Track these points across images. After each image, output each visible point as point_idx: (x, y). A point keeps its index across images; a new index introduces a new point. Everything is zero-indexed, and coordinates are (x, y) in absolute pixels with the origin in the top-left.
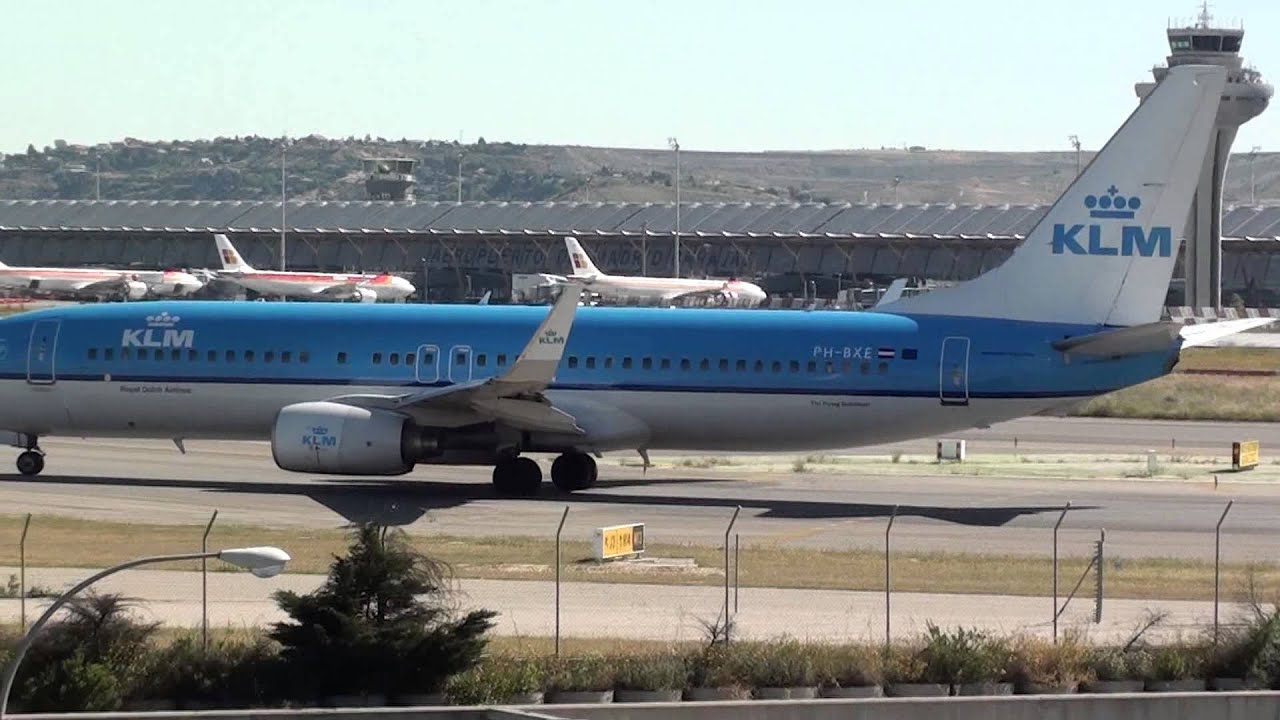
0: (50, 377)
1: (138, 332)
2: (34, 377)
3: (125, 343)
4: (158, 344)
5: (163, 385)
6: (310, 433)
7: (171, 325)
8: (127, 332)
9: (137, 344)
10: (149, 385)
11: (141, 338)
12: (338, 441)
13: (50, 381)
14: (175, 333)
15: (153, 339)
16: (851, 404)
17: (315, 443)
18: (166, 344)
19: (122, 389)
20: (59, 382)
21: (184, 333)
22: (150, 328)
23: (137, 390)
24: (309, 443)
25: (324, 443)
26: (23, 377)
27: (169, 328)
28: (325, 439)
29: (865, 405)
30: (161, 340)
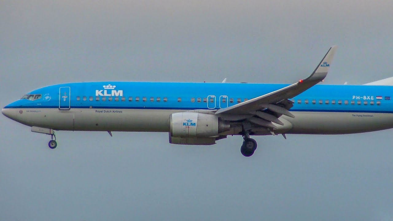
0: (68, 107)
1: (101, 91)
2: (61, 107)
3: (97, 95)
4: (110, 95)
5: (112, 110)
6: (185, 122)
7: (114, 88)
8: (97, 91)
9: (101, 95)
10: (107, 110)
11: (103, 93)
12: (196, 125)
13: (68, 109)
14: (115, 91)
15: (108, 93)
16: (366, 116)
17: (188, 125)
18: (113, 95)
19: (96, 111)
20: (71, 109)
21: (119, 91)
22: (106, 89)
23: (102, 112)
24: (186, 125)
25: (191, 125)
26: (57, 107)
27: (113, 90)
28: (191, 124)
29: (371, 116)
30: (111, 93)
